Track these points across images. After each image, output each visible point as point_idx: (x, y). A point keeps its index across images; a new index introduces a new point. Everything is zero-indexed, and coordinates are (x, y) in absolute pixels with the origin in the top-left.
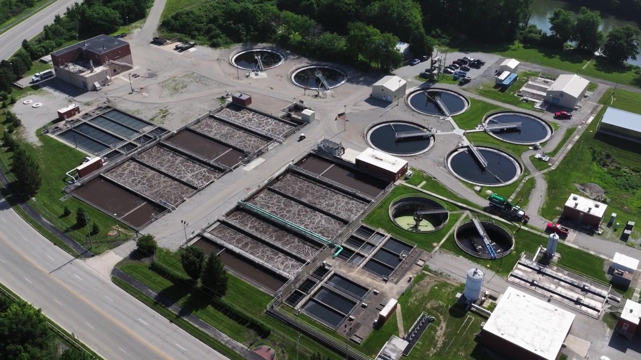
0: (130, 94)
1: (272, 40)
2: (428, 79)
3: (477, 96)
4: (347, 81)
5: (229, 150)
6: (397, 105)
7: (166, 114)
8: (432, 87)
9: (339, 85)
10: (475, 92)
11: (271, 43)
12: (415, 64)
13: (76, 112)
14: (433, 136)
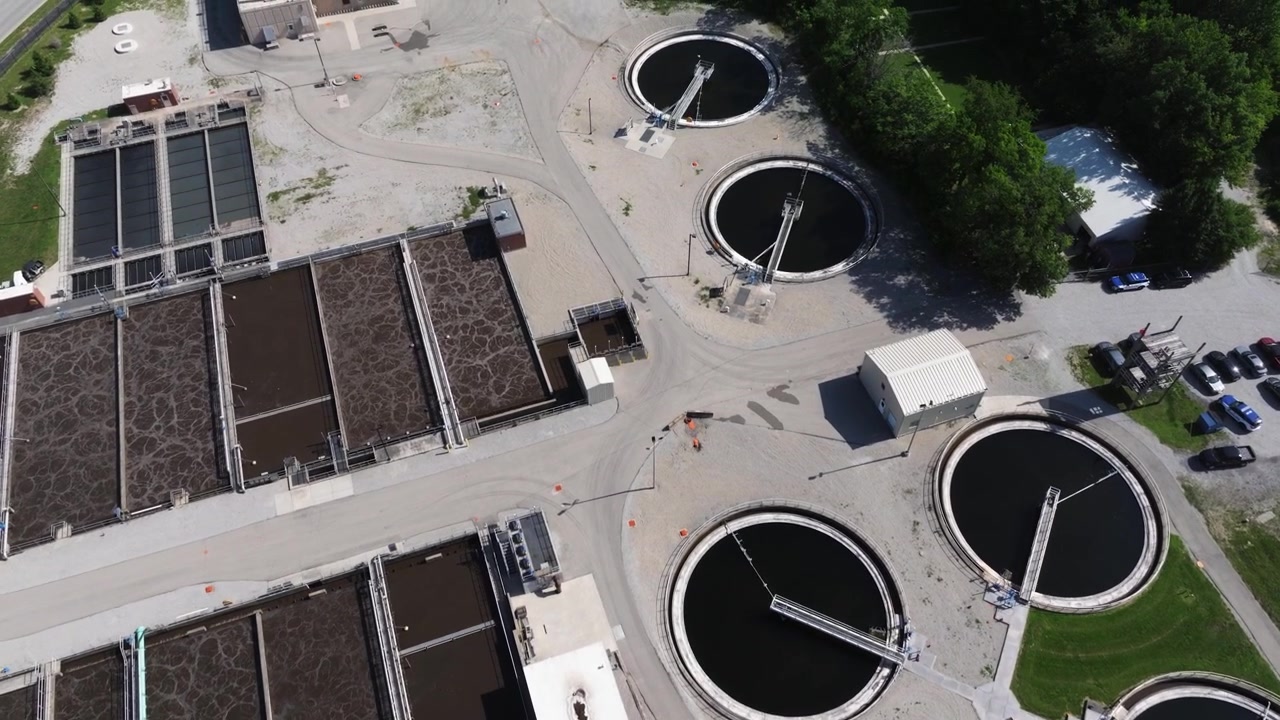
0: (317, 86)
1: (791, 23)
2: (1108, 381)
3: (1215, 549)
4: (851, 272)
5: (318, 400)
6: (903, 455)
7: (319, 191)
8: (1086, 425)
9: (818, 274)
10: (1220, 528)
11: (785, 30)
12: (1122, 290)
13: (167, 103)
14: (894, 667)
